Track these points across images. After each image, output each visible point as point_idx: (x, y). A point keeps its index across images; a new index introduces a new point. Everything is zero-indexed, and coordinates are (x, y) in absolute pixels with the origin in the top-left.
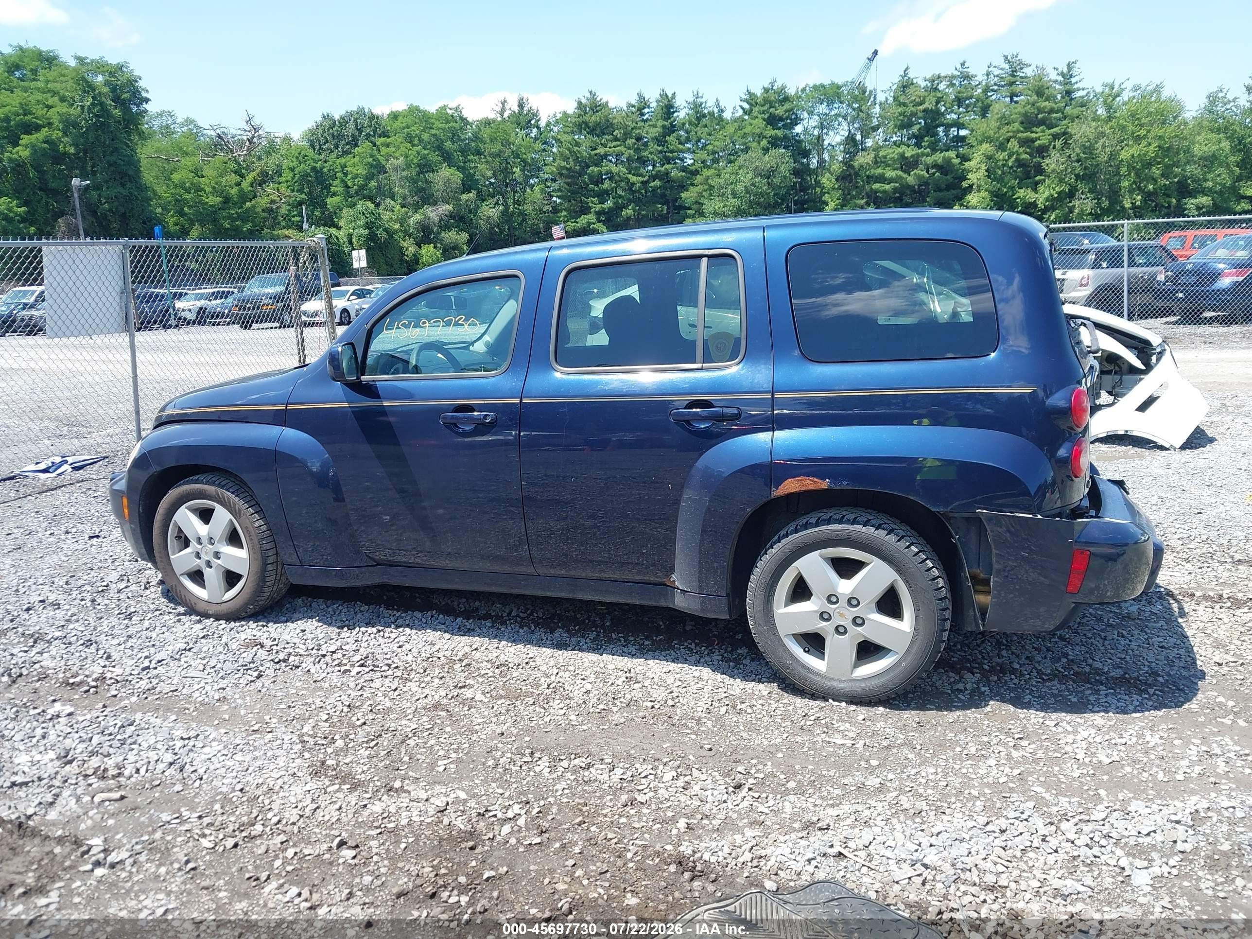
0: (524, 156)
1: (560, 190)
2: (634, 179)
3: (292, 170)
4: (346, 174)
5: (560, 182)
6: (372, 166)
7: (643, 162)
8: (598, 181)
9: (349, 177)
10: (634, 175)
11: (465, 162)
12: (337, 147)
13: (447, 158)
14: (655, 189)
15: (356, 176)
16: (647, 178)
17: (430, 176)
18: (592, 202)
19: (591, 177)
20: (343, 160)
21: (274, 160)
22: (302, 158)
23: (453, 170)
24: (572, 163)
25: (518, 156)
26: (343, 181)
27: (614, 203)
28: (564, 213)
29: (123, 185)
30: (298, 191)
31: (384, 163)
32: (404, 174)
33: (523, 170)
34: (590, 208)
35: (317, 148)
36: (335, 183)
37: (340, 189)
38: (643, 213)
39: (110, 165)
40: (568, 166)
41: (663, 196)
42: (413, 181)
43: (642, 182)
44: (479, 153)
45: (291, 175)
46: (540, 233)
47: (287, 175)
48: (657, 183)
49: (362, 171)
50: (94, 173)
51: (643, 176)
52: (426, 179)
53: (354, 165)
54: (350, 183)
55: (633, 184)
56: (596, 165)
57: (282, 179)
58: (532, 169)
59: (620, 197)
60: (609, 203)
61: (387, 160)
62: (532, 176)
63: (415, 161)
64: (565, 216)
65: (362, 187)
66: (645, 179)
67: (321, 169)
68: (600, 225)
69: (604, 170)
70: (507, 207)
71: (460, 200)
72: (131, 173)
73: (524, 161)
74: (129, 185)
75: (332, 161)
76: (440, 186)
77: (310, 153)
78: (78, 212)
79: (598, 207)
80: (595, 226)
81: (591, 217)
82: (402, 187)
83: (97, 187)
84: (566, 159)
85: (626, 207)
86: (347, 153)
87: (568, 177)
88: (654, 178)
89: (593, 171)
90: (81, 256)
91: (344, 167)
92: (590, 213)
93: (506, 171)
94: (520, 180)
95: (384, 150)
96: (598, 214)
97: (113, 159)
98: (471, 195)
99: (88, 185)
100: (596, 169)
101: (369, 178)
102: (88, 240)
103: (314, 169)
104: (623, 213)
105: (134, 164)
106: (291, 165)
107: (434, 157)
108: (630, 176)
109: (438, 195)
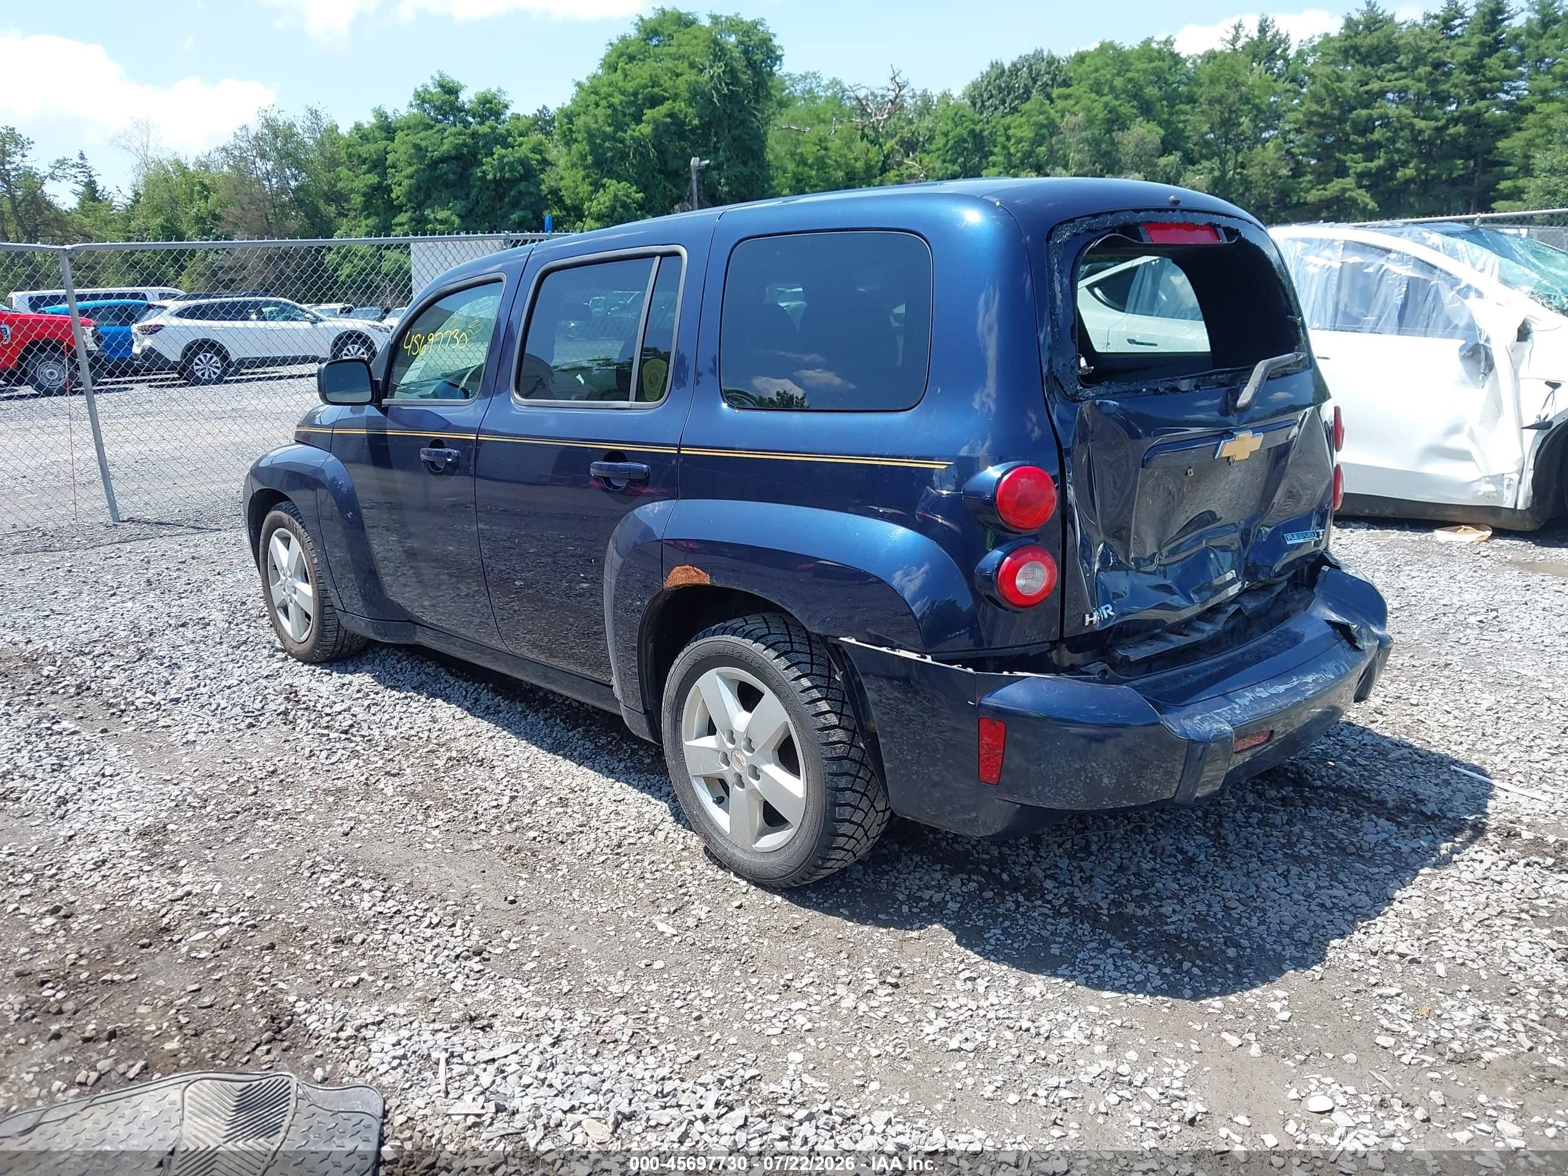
0: (1257, 101)
1: (1306, 145)
2: (1420, 124)
3: (946, 134)
4: (1008, 138)
5: (1309, 134)
6: (1042, 126)
7: (1443, 99)
8: (1364, 128)
9: (1013, 141)
10: (1423, 118)
11: (1171, 114)
12: (1003, 102)
13: (1146, 110)
14: (1455, 138)
15: (1019, 141)
16: (1443, 121)
17: (1118, 135)
18: (1352, 160)
19: (1355, 124)
20: (1008, 119)
21: (928, 122)
22: (958, 118)
23: (1153, 126)
24: (1328, 106)
25: (1248, 101)
26: (1004, 147)
27: (1387, 160)
28: (1309, 177)
29: (745, 163)
30: (950, 161)
31: (1058, 120)
32: (1084, 134)
33: (1253, 120)
34: (1349, 168)
35: (979, 105)
36: (996, 150)
37: (1000, 159)
38: (1432, 172)
39: (734, 140)
40: (1322, 111)
41: (1469, 147)
42: (1095, 142)
43: (1437, 129)
44: (1192, 100)
45: (943, 141)
46: (1268, 206)
47: (940, 141)
48: (1461, 129)
49: (1028, 133)
50: (716, 150)
51: (1437, 119)
52: (1113, 139)
53: (1020, 126)
54: (1012, 150)
55: (1421, 132)
56: (1367, 107)
57: (933, 147)
58: (1269, 117)
59: (1398, 151)
60: (1379, 162)
61: (1063, 116)
62: (1267, 128)
63: (1101, 116)
64: (1310, 181)
65: (1029, 154)
66: (1440, 124)
67: (982, 131)
68: (1362, 191)
69: (1375, 113)
70: (1224, 173)
71: (1156, 165)
72: (756, 148)
73: (1256, 107)
74: (751, 163)
75: (995, 121)
76: (1131, 149)
77: (969, 112)
78: (695, 197)
79: (1360, 167)
80: (1353, 194)
81: (1349, 182)
82: (1080, 151)
83: (718, 167)
84: (1320, 101)
85: (1405, 164)
86: (1014, 110)
87: (1318, 125)
88: (1456, 121)
89: (1359, 116)
90: (454, 252)
91: (1007, 128)
92: (1348, 175)
93: (1228, 123)
94: (1249, 133)
95: (1060, 104)
96: (1360, 176)
97: (737, 132)
98: (1172, 157)
99: (708, 165)
100: (1364, 112)
101: (1038, 140)
102: (463, 235)
103: (972, 132)
104: (1399, 174)
105: (760, 139)
106: (945, 129)
107: (1127, 109)
108: (1416, 121)
109: (1126, 160)
